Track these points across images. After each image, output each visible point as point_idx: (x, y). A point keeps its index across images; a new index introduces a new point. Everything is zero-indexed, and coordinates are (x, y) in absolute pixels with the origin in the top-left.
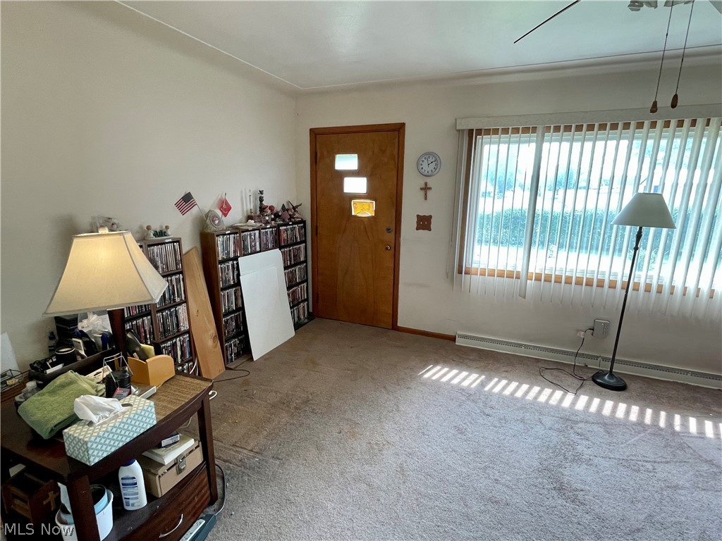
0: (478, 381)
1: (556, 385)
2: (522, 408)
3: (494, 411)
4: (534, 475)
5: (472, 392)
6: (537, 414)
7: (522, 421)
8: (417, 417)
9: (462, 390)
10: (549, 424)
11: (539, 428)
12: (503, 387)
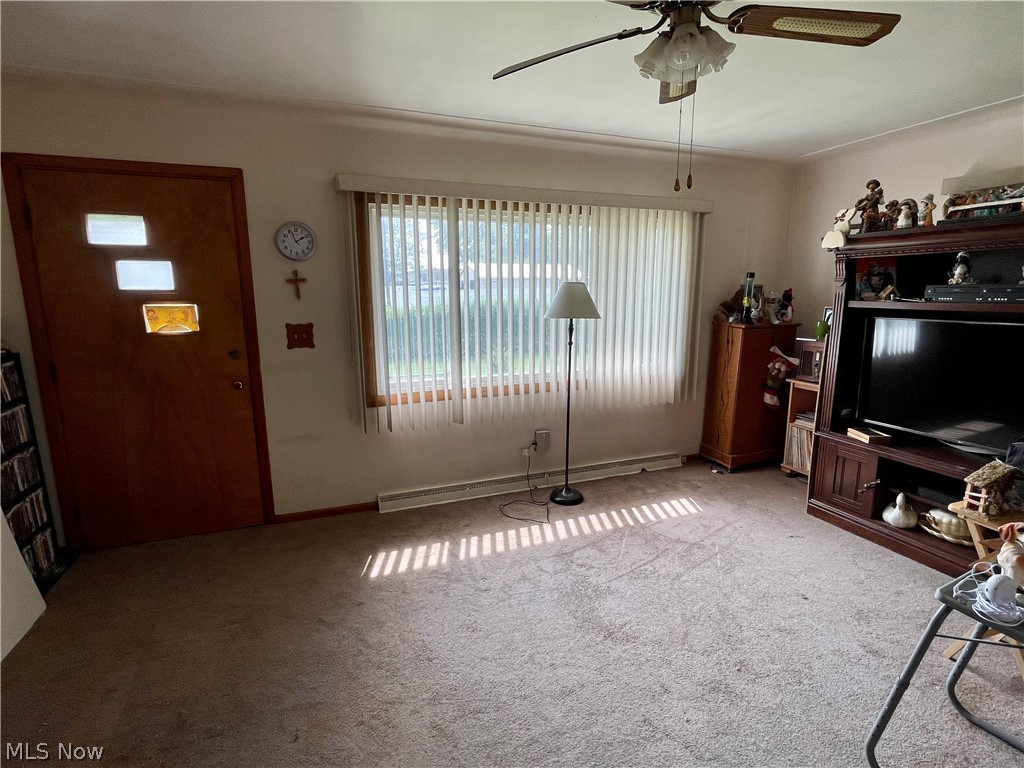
0: (446, 552)
1: (527, 520)
2: (513, 564)
3: (490, 581)
4: (579, 636)
5: (447, 570)
6: (533, 563)
7: (524, 578)
8: (404, 641)
9: (434, 573)
10: (550, 568)
11: (545, 578)
12: (479, 546)
